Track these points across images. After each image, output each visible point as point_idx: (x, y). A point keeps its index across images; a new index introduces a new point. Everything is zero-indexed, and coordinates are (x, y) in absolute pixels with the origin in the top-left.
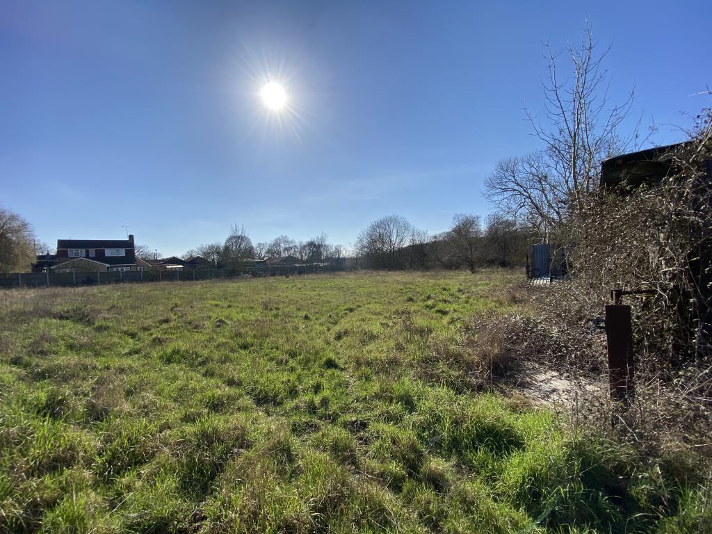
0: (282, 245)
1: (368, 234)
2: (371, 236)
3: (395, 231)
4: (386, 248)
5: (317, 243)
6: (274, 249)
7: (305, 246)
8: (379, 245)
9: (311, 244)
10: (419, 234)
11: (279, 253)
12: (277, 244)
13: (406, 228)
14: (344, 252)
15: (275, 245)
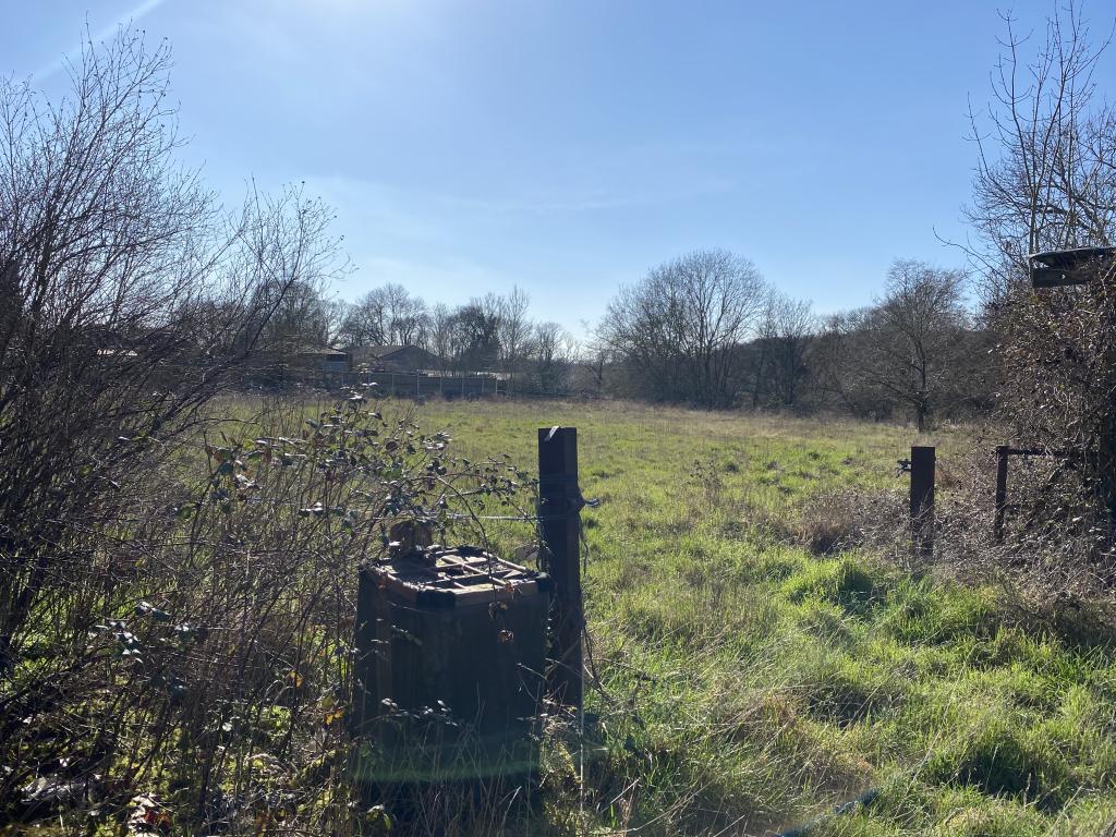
0: (388, 312)
1: (640, 300)
2: (647, 307)
3: (717, 297)
4: (688, 343)
5: (486, 313)
6: (365, 321)
7: (451, 321)
8: (668, 333)
9: (471, 316)
10: (786, 310)
11: (376, 334)
12: (373, 307)
13: (752, 289)
14: (564, 346)
15: (366, 309)
